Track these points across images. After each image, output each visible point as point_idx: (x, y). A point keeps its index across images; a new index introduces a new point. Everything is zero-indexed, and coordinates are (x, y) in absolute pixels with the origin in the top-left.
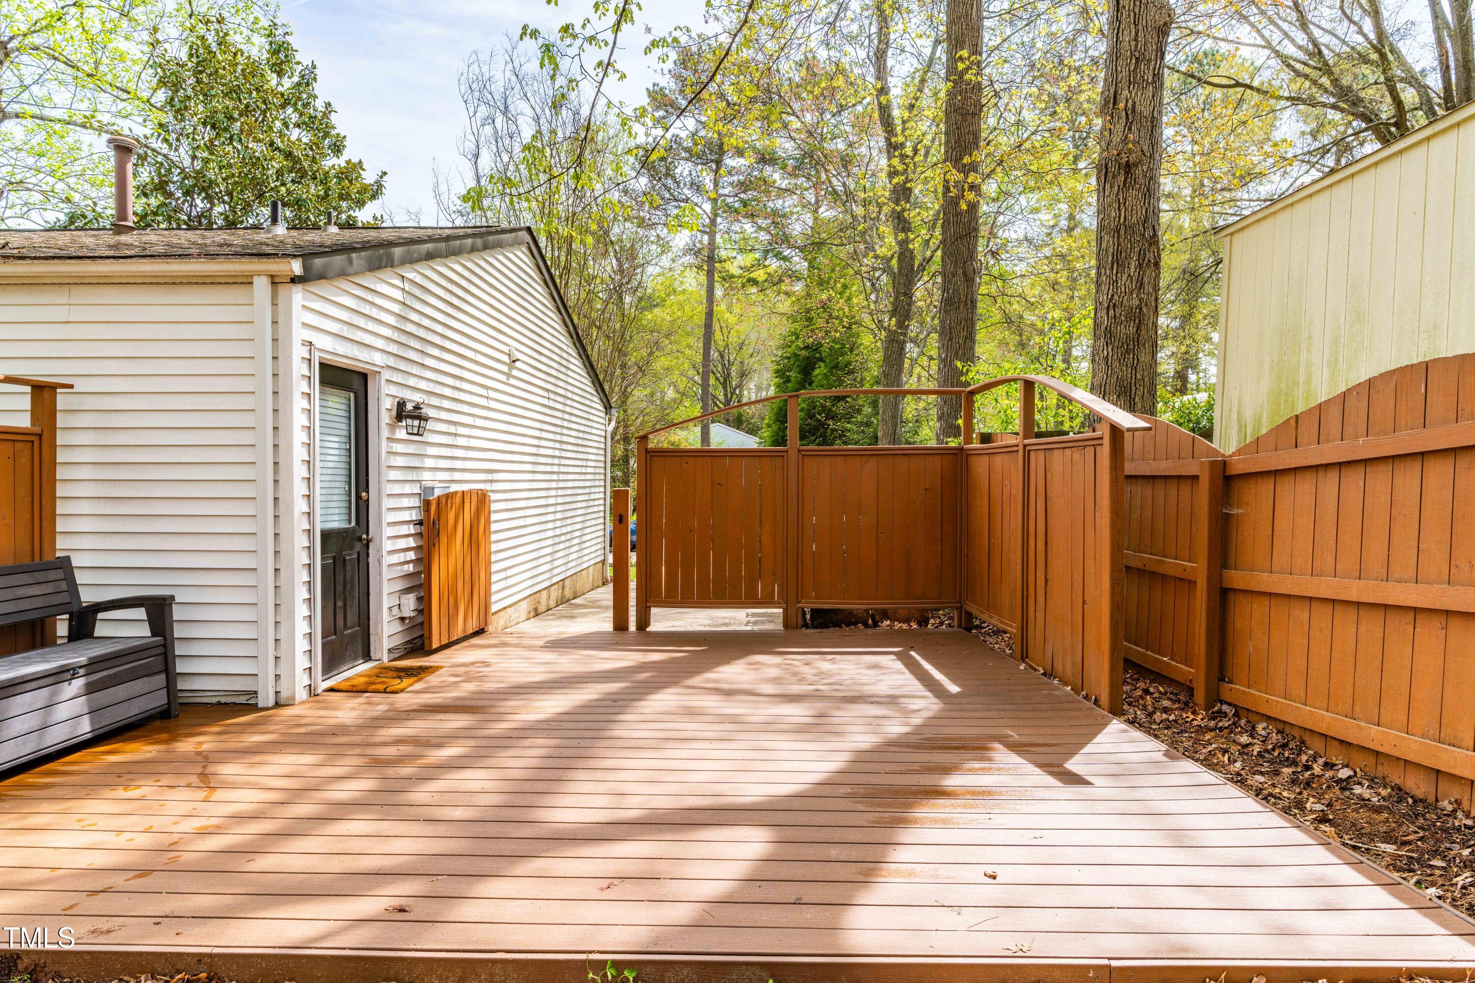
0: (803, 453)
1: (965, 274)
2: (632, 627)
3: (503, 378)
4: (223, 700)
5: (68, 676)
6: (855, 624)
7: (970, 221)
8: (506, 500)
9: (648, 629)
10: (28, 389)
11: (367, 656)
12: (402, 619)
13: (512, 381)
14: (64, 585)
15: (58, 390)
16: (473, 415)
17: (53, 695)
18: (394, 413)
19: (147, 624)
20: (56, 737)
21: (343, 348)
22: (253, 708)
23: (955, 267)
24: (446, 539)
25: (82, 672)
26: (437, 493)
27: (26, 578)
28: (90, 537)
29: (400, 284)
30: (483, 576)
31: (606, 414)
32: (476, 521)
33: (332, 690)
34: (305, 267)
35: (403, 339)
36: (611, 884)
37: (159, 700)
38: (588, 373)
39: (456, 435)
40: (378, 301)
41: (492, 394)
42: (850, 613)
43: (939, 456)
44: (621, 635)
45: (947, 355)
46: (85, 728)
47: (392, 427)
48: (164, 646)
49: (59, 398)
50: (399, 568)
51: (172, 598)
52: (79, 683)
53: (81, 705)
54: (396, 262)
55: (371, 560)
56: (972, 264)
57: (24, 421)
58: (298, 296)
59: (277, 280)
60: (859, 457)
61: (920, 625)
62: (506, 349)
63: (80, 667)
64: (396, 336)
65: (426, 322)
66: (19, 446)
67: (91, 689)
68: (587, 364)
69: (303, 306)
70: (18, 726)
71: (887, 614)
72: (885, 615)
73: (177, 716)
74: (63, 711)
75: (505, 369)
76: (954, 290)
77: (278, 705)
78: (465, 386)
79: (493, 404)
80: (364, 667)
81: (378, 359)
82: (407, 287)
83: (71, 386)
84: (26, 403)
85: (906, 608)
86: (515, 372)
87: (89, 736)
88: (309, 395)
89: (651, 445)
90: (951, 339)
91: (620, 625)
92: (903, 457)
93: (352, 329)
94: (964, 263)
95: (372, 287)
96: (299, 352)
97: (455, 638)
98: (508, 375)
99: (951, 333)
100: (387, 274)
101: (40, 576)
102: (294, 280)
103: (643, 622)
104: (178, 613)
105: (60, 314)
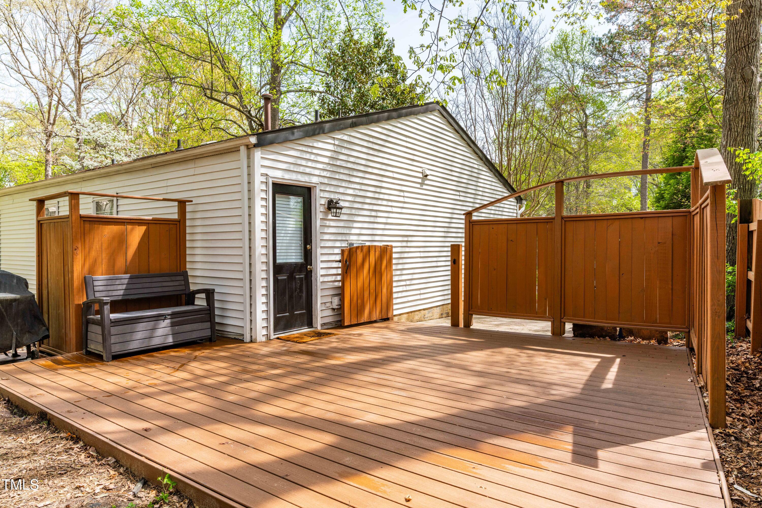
0: (565, 219)
1: (743, 77)
2: (462, 325)
3: (418, 186)
4: (237, 337)
5: (163, 318)
6: (604, 337)
7: (749, 35)
8: (420, 252)
9: (471, 327)
10: (176, 204)
11: (310, 324)
12: (333, 309)
13: (425, 187)
14: (183, 283)
15: (187, 203)
16: (392, 206)
17: (155, 325)
18: (326, 206)
19: (205, 300)
20: (156, 342)
21: (287, 176)
22: (242, 341)
23: (734, 73)
24: (355, 270)
25: (169, 317)
26: (355, 245)
27: (167, 279)
28: (200, 263)
29: (332, 142)
30: (384, 290)
31: (517, 203)
32: (379, 262)
33: (278, 338)
34: (258, 139)
35: (335, 169)
36: (227, 443)
37: (208, 333)
38: (499, 180)
39: (377, 217)
40: (315, 151)
41: (406, 194)
42: (602, 328)
43: (671, 218)
44: (455, 329)
45: (727, 142)
46: (170, 340)
47: (326, 213)
48: (210, 310)
49: (187, 207)
50: (331, 283)
51: (214, 290)
52: (167, 322)
53: (168, 330)
54: (326, 131)
55: (313, 279)
56: (750, 68)
57: (176, 217)
58: (258, 154)
59: (250, 147)
60: (606, 221)
61: (659, 343)
62: (420, 170)
63: (168, 315)
64: (328, 168)
65: (352, 159)
66: (171, 226)
67: (173, 325)
68: (497, 174)
69: (262, 157)
70: (139, 335)
71: (632, 332)
72: (631, 332)
73: (215, 341)
74: (160, 332)
75: (420, 181)
76: (733, 91)
77: (251, 341)
78: (383, 191)
79: (407, 200)
80: (306, 330)
81: (315, 180)
82: (337, 142)
83: (192, 201)
84: (176, 210)
85: (647, 329)
86: (427, 182)
87: (172, 344)
88: (266, 199)
89: (474, 218)
90: (730, 129)
91: (455, 324)
92: (640, 220)
93: (297, 167)
94: (743, 69)
95: (311, 145)
96: (258, 179)
97: (362, 321)
98: (422, 184)
99: (730, 125)
100: (322, 137)
101: (173, 278)
102: (255, 146)
103: (468, 324)
104: (216, 297)
105: (191, 172)
